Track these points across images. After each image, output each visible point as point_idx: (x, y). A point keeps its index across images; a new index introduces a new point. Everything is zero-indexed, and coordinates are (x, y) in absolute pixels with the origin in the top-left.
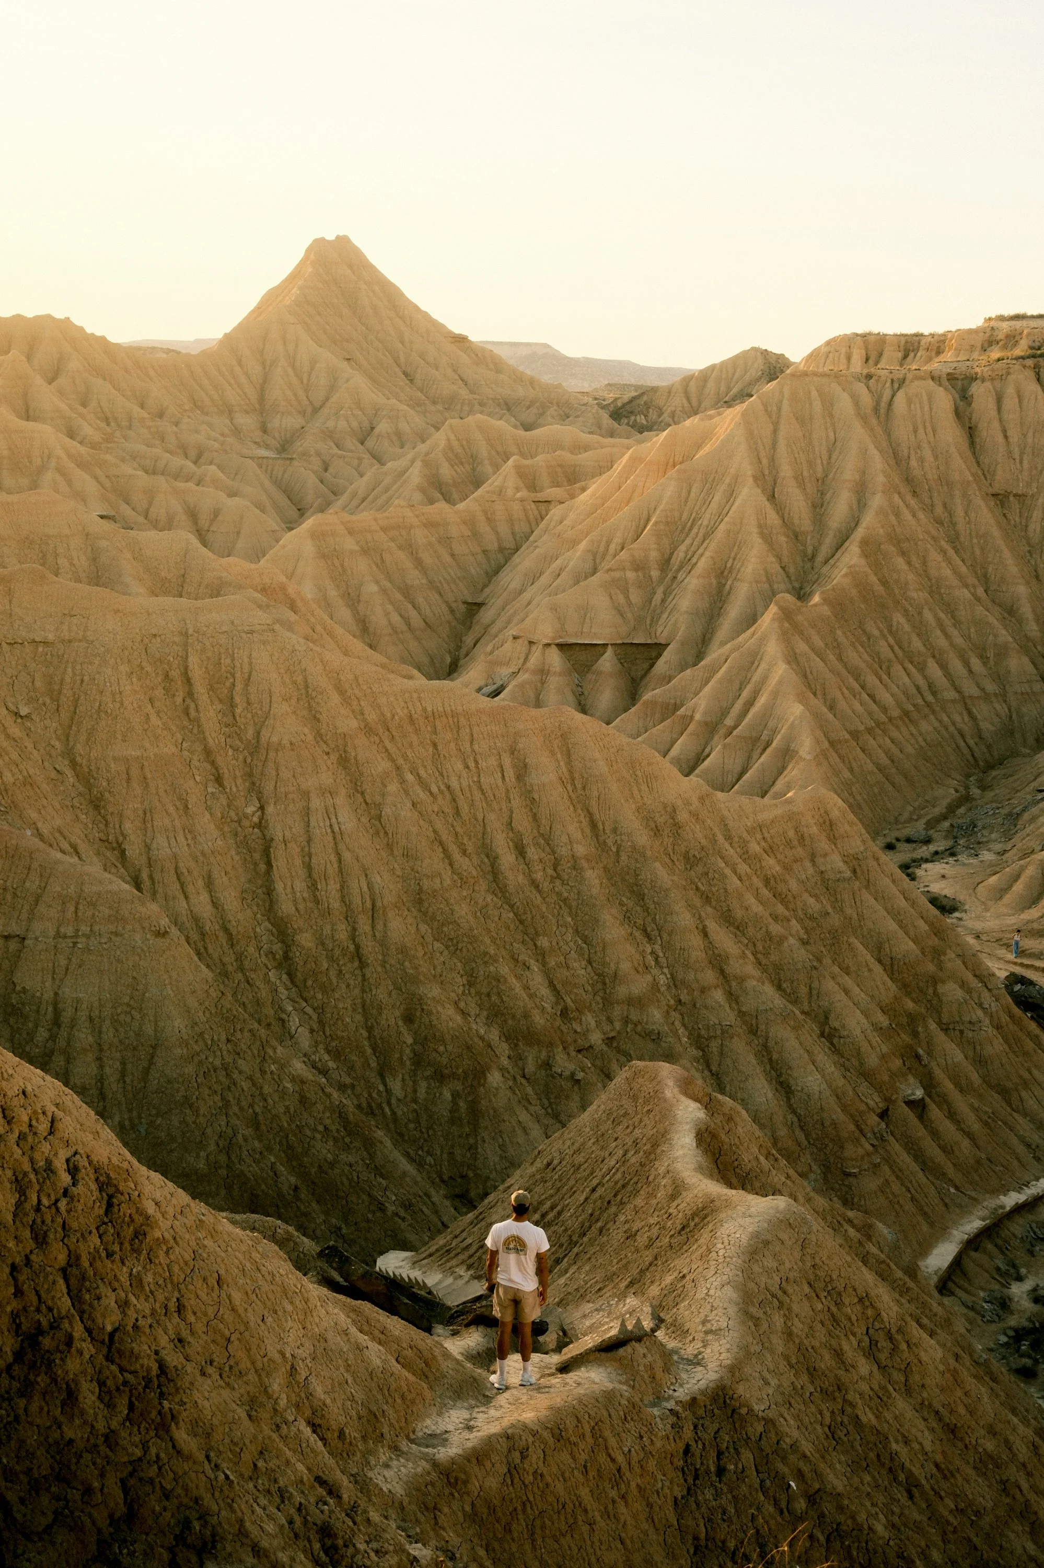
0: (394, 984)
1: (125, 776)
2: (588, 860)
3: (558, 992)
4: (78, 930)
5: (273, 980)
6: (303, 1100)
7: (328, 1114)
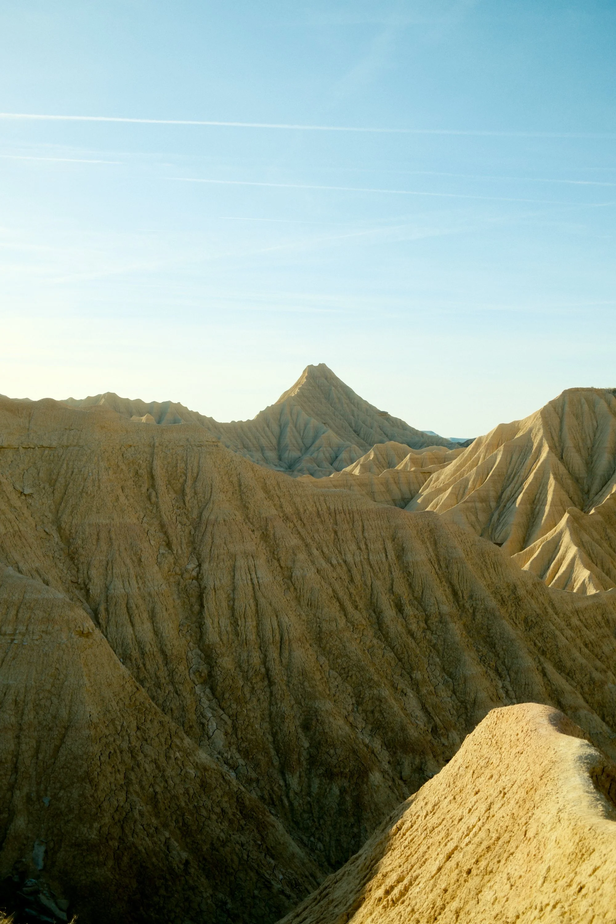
0: (296, 699)
1: (95, 537)
2: (451, 616)
3: (429, 714)
4: (16, 630)
5: (198, 692)
6: (204, 785)
7: (226, 799)
